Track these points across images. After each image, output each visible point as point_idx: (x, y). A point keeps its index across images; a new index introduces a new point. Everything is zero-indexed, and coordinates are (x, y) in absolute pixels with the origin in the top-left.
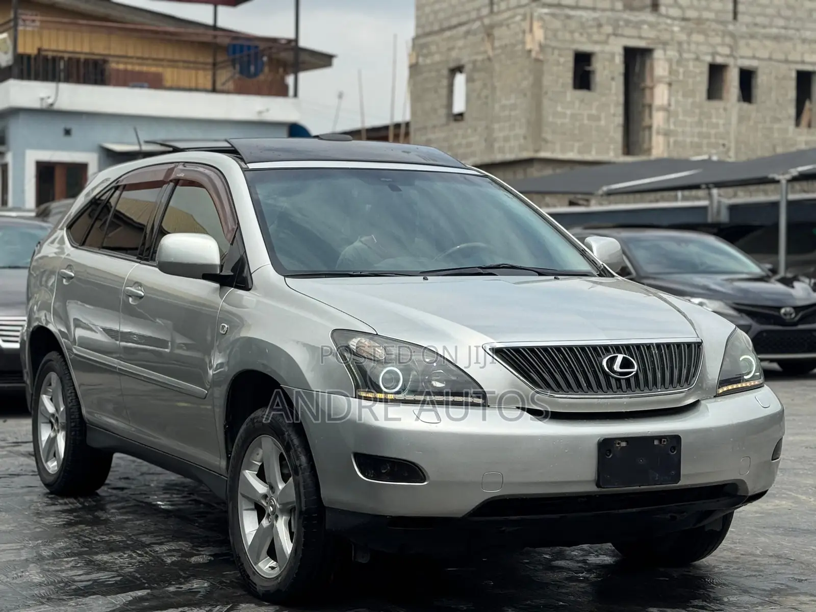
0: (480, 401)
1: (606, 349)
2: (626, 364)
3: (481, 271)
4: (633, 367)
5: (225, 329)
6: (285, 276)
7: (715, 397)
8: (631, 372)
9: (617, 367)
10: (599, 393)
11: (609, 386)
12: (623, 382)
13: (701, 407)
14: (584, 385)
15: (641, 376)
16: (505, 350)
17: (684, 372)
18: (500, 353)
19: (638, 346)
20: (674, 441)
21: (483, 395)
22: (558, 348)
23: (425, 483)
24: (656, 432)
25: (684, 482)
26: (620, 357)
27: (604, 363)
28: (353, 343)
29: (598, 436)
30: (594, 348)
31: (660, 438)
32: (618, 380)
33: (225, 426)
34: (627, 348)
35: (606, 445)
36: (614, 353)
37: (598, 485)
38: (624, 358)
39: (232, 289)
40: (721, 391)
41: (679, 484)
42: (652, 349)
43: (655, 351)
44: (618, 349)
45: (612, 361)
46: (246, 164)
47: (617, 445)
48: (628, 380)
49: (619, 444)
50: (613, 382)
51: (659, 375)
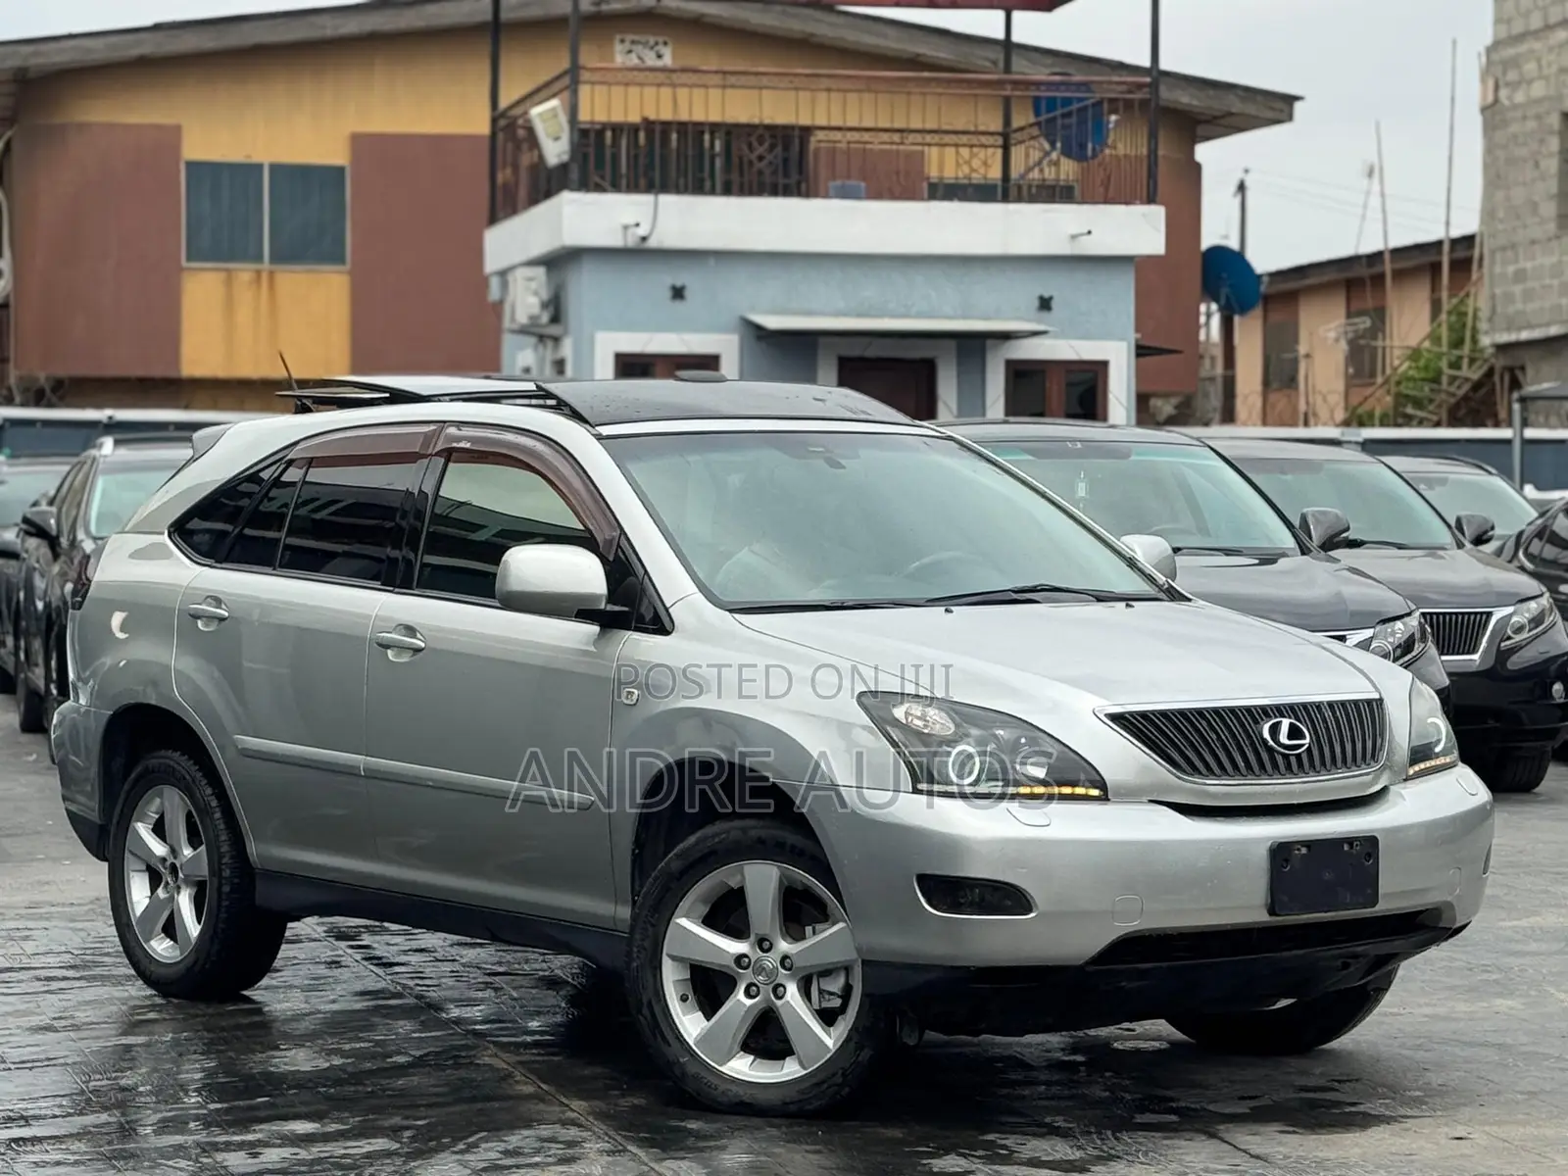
0: (1095, 792)
1: (1266, 711)
2: (1295, 732)
3: (1015, 596)
4: (1304, 737)
5: (635, 697)
6: (731, 611)
7: (1405, 780)
8: (1303, 745)
9: (1283, 739)
10: (1263, 777)
11: (1275, 766)
12: (1293, 760)
13: (1391, 795)
14: (1241, 764)
15: (1316, 753)
16: (1127, 716)
17: (1369, 744)
18: (1119, 719)
19: (1305, 706)
20: (1368, 845)
21: (1102, 785)
22: (1200, 712)
23: (1032, 915)
24: (1340, 833)
25: (1384, 906)
26: (1286, 723)
27: (1266, 735)
28: (899, 713)
29: (1269, 839)
30: (1248, 709)
31: (1350, 841)
32: (1286, 757)
33: (633, 850)
34: (1291, 710)
35: (1281, 852)
36: (1276, 717)
37: (1272, 912)
38: (1291, 724)
39: (630, 632)
40: (1411, 772)
41: (1377, 908)
42: (1324, 710)
43: (1328, 714)
44: (1280, 710)
45: (1275, 730)
46: (593, 427)
47: (1297, 852)
48: (1298, 756)
49: (1299, 850)
50: (1279, 759)
51: (1338, 750)
